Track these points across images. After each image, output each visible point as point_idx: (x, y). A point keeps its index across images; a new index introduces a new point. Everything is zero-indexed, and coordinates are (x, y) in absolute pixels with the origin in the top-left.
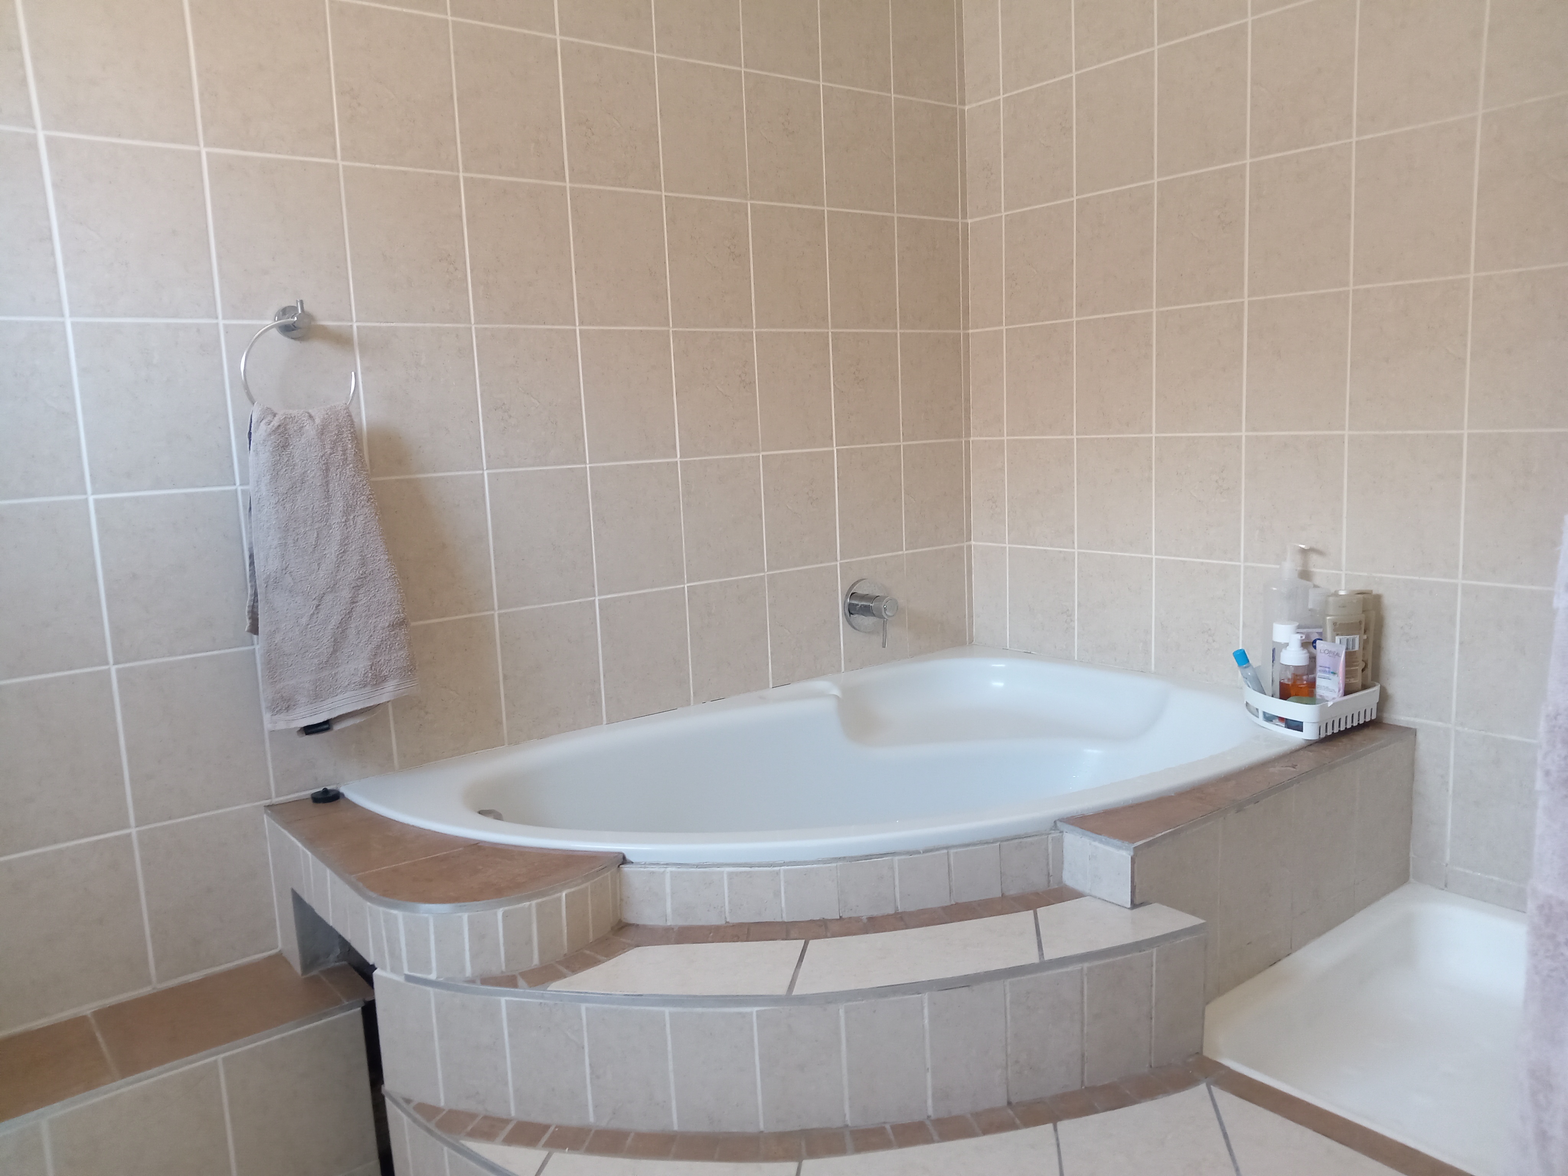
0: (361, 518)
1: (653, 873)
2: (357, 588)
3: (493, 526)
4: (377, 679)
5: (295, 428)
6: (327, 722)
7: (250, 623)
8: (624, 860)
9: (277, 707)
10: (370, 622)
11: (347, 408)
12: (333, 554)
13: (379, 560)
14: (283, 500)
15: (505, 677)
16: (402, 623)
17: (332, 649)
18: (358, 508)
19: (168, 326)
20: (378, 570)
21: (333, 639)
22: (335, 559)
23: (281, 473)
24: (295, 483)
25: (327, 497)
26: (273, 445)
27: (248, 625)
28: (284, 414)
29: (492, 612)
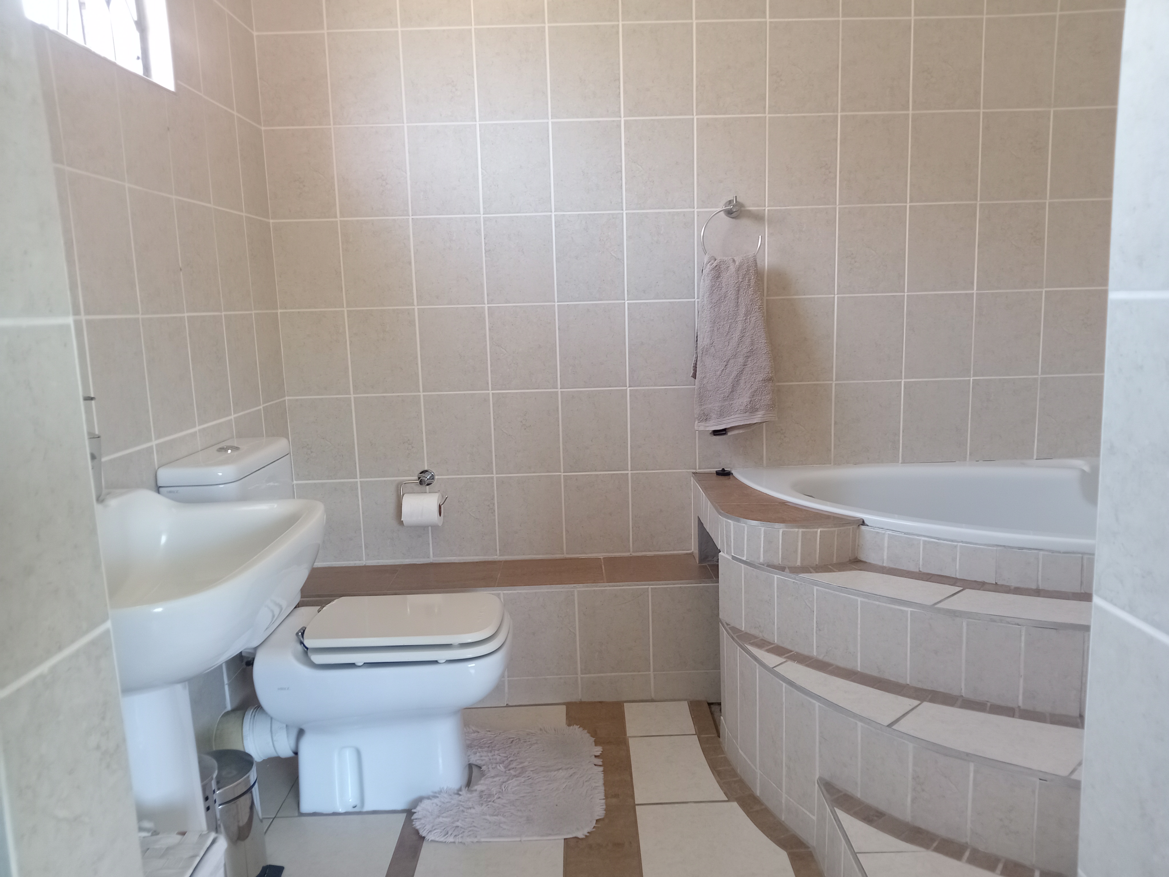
0: (754, 318)
1: (878, 533)
2: (748, 357)
3: (837, 329)
4: (752, 409)
5: (725, 267)
6: (725, 430)
7: (693, 373)
8: (863, 523)
9: (701, 418)
10: (753, 376)
11: (755, 256)
12: (737, 338)
13: (761, 342)
14: (714, 306)
15: (836, 423)
16: (770, 379)
17: (731, 390)
18: (753, 313)
19: (669, 213)
20: (760, 348)
21: (732, 385)
22: (737, 341)
23: (714, 292)
24: (721, 297)
25: (737, 305)
26: (712, 276)
27: (692, 373)
28: (720, 259)
29: (831, 382)
